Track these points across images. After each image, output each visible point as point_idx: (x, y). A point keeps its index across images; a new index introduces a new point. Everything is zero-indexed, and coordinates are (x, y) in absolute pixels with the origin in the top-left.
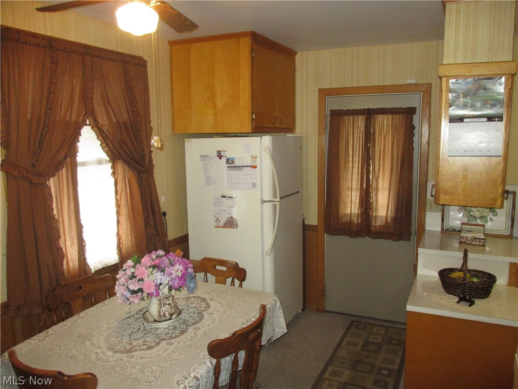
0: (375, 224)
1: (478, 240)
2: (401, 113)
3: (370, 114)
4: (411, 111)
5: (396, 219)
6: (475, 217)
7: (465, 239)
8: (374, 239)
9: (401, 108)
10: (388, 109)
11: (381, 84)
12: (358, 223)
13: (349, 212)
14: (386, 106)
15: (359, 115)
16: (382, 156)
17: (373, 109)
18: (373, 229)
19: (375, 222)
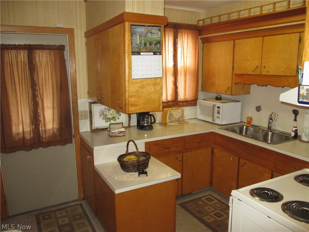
0: (46, 136)
1: (122, 133)
2: (56, 49)
3: (30, 49)
4: (61, 48)
5: (61, 129)
6: (109, 118)
7: (115, 134)
8: (46, 148)
9: (55, 46)
10: (45, 45)
11: (36, 25)
12: (31, 138)
13: (21, 130)
14: (44, 43)
15: (21, 50)
16: (44, 83)
17: (33, 45)
18: (44, 140)
19: (45, 135)
